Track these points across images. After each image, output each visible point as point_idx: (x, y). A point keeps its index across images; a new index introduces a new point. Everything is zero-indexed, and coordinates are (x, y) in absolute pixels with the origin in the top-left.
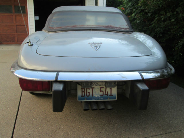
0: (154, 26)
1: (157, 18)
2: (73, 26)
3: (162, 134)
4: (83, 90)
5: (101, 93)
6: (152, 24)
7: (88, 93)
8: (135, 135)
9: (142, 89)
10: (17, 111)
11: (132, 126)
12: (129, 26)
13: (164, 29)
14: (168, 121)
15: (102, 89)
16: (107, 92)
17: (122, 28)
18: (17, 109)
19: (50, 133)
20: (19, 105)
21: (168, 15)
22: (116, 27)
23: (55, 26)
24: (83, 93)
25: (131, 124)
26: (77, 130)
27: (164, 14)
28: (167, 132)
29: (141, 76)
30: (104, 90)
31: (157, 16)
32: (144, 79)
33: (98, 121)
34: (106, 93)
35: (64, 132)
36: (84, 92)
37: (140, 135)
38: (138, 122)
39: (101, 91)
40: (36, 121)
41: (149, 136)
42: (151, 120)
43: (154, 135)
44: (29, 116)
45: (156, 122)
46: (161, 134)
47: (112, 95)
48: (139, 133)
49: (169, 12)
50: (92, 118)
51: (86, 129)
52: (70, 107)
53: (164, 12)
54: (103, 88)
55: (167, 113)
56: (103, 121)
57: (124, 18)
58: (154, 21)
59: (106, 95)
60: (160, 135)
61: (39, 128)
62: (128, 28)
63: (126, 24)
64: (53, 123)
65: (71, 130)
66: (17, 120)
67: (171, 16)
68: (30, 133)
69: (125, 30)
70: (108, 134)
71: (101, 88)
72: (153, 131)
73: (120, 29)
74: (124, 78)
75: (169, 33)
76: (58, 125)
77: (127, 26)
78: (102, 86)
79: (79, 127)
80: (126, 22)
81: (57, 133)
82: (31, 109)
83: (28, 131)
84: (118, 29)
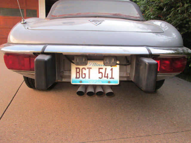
0: (170, 20)
1: (173, 12)
2: (77, 14)
3: (177, 132)
4: (78, 71)
5: (100, 75)
6: (168, 18)
7: (84, 74)
8: (143, 131)
9: (148, 63)
10: (9, 103)
11: (139, 122)
12: (140, 15)
13: (181, 22)
14: (186, 119)
15: (101, 70)
16: (108, 74)
17: (132, 17)
18: (10, 101)
19: (40, 125)
20: (13, 98)
21: (186, 5)
22: (125, 16)
23: (58, 14)
24: (78, 74)
25: (138, 119)
26: (72, 123)
27: (181, 5)
28: (184, 130)
29: (149, 50)
30: (103, 71)
31: (173, 9)
32: (151, 53)
33: (99, 115)
34: (106, 75)
35: (56, 125)
36: (79, 72)
37: (148, 131)
38: (148, 118)
39: (99, 73)
40: (27, 112)
41: (160, 133)
42: (163, 117)
43: (166, 133)
44: (21, 107)
45: (171, 119)
46: (175, 131)
47: (113, 78)
48: (148, 129)
49: (187, 3)
50: (92, 113)
51: (83, 123)
52: (69, 101)
53: (181, 4)
54: (102, 68)
55: (185, 111)
56: (105, 116)
57: (135, 6)
58: (170, 15)
59: (106, 77)
60: (174, 133)
61: (29, 119)
62: (139, 17)
63: (137, 13)
64: (46, 115)
65: (65, 123)
66: (7, 110)
67: (189, 7)
68: (17, 123)
69: (135, 18)
70: (109, 129)
71: (99, 69)
72: (165, 128)
73: (129, 17)
74: (126, 51)
75: (187, 25)
76: (52, 117)
77: (138, 14)
78: (101, 67)
79: (76, 120)
80: (137, 11)
81: (48, 125)
82: (26, 101)
83: (15, 121)
84: (127, 17)
